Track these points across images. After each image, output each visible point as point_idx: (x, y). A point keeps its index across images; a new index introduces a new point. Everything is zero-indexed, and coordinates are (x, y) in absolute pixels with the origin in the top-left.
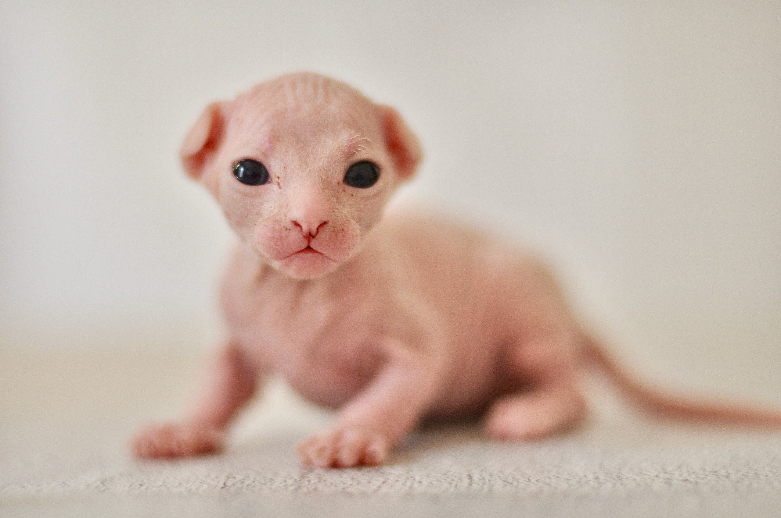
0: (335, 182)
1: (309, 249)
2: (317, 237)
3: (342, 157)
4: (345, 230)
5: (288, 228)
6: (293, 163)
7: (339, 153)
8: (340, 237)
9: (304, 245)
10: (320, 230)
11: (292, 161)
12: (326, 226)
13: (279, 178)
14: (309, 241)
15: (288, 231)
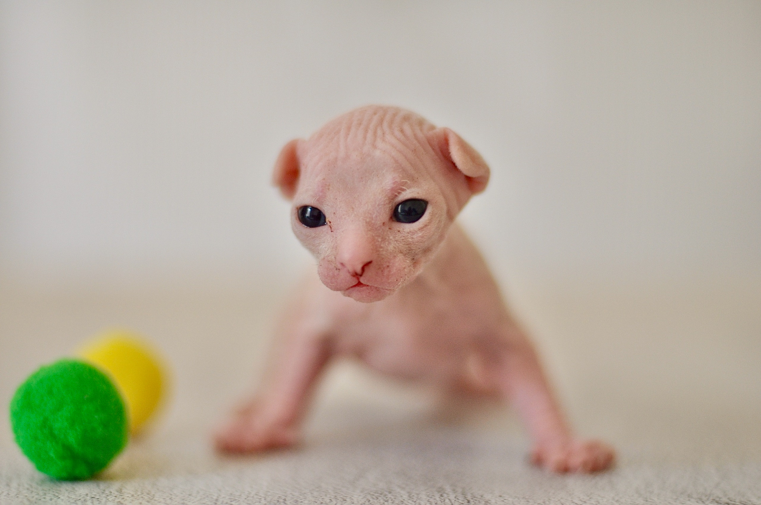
0: (379, 223)
1: (359, 284)
2: (364, 275)
3: (386, 200)
4: (390, 267)
5: (338, 268)
6: (341, 209)
7: (383, 196)
8: (386, 272)
9: (355, 282)
10: (365, 268)
11: (340, 207)
12: (371, 265)
13: (330, 222)
14: (358, 279)
15: (338, 270)
